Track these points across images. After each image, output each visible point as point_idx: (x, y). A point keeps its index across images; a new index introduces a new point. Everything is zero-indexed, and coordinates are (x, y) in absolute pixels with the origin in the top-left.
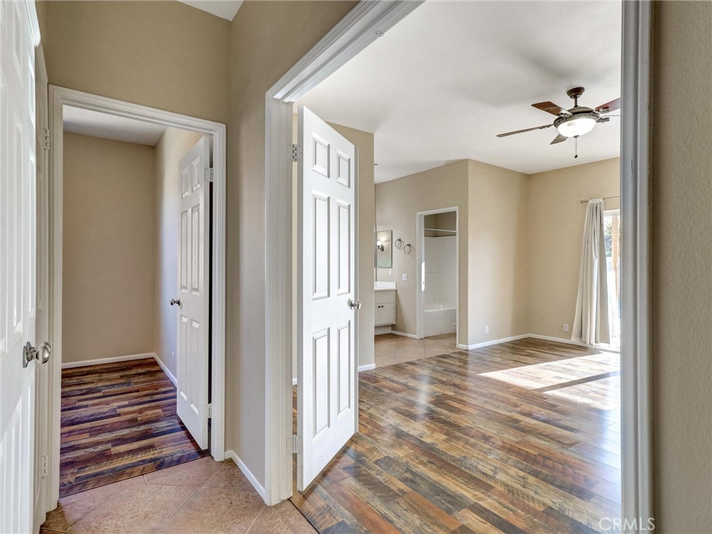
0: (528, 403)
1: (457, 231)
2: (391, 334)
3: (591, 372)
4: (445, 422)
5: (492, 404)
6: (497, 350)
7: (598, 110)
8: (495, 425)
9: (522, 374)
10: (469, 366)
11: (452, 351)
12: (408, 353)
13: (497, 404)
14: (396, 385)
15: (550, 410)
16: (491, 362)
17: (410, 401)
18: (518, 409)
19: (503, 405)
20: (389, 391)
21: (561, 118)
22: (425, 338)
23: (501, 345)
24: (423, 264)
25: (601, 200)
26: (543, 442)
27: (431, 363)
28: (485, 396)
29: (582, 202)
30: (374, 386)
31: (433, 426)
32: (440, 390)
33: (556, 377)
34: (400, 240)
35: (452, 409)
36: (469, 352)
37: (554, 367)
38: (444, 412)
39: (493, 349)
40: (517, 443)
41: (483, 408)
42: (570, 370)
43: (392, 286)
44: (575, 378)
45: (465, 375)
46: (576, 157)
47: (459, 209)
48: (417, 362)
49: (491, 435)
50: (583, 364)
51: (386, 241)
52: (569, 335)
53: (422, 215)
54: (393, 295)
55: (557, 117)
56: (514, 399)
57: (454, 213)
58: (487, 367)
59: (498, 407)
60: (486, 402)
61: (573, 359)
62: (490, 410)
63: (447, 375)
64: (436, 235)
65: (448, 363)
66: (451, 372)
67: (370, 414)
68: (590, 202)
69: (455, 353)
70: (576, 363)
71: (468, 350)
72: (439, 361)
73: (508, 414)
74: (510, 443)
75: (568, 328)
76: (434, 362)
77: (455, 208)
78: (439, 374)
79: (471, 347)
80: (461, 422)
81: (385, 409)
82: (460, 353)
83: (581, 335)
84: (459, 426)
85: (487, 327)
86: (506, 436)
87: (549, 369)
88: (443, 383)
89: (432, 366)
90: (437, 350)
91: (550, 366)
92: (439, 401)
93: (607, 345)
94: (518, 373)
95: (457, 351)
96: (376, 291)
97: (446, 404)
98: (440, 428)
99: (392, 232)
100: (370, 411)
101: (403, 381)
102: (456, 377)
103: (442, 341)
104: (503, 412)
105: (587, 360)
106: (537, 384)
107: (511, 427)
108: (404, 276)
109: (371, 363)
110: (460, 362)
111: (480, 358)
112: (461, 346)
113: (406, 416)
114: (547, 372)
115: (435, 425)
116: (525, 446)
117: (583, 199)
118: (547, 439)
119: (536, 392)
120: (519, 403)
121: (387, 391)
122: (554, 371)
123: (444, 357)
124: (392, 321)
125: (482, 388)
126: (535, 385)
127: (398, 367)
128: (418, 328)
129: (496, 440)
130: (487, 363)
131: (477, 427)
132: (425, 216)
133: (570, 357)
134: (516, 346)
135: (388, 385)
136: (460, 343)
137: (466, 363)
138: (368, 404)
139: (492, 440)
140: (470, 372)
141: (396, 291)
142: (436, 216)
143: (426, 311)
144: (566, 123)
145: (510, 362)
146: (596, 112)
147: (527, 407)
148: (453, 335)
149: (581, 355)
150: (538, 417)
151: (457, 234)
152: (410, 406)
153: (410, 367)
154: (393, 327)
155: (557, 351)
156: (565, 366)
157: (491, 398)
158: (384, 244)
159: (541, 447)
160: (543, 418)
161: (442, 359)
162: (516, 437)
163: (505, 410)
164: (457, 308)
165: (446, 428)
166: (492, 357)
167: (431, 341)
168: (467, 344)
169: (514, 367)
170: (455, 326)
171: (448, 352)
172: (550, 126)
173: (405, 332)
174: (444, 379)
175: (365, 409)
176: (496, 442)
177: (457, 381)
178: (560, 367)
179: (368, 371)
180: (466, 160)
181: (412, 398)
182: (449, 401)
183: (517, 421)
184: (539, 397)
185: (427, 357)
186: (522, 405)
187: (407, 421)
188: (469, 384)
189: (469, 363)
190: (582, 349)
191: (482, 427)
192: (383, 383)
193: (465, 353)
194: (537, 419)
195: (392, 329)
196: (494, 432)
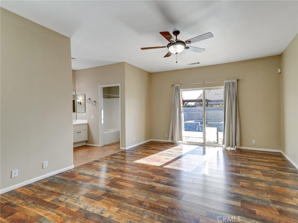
0: (158, 175)
1: (120, 96)
2: (85, 145)
3: (179, 154)
4: (117, 197)
5: (141, 179)
6: (139, 148)
7: (186, 42)
8: (144, 192)
9: (152, 159)
10: (126, 159)
11: (118, 151)
12: (95, 155)
13: (143, 178)
14: (86, 177)
15: (168, 177)
16: (137, 155)
17: (95, 187)
18: (154, 180)
19: (146, 178)
20: (82, 182)
21: (171, 43)
22: (104, 146)
23: (141, 145)
24: (102, 111)
25: (179, 85)
26: (169, 198)
27: (107, 160)
28: (137, 174)
29: (172, 85)
30: (72, 181)
31: (109, 202)
32: (112, 176)
33: (166, 159)
34: (90, 99)
35: (120, 187)
36: (126, 151)
37: (164, 153)
38: (116, 190)
39: (137, 148)
40: (157, 202)
41: (137, 182)
42: (170, 154)
43: (86, 122)
44: (173, 158)
45: (125, 164)
46: (177, 62)
47: (121, 85)
48: (100, 160)
49: (143, 200)
50: (175, 151)
51: (82, 100)
52: (168, 138)
53: (102, 87)
54: (86, 126)
55: (169, 42)
56: (150, 174)
57: (118, 87)
58: (135, 158)
59: (144, 180)
60: (138, 178)
61: (171, 149)
62: (140, 183)
63: (116, 165)
64: (109, 97)
65: (117, 158)
66: (118, 163)
67: (67, 204)
68: (175, 85)
69: (119, 152)
70: (172, 151)
71: (125, 150)
72: (112, 158)
73: (150, 183)
74: (153, 203)
75: (167, 136)
76: (109, 159)
77: (119, 85)
78: (112, 166)
79: (127, 148)
80: (126, 195)
81: (78, 197)
82: (122, 152)
83: (172, 138)
84: (125, 198)
85: (134, 138)
86: (150, 198)
87: (163, 155)
88: (114, 170)
89: (108, 161)
90: (111, 152)
91: (163, 153)
92: (113, 183)
93: (181, 141)
94: (150, 159)
95: (121, 151)
96: (74, 125)
97: (116, 184)
98: (114, 202)
99: (85, 95)
100: (67, 201)
101: (91, 173)
102: (121, 166)
103: (113, 146)
104: (147, 183)
105: (176, 149)
106: (159, 163)
107: (152, 191)
108: (92, 117)
109: (71, 165)
110: (122, 157)
111: (132, 154)
112: (122, 148)
113: (92, 198)
114: (162, 156)
115: (111, 201)
116: (161, 203)
117: (173, 84)
118: (170, 195)
119: (160, 168)
120: (154, 176)
121: (80, 182)
122: (164, 155)
123: (114, 155)
124: (86, 139)
125: (135, 170)
126: (159, 164)
127: (89, 165)
128: (100, 140)
129: (146, 203)
130: (135, 155)
131: (135, 196)
132: (103, 88)
133: (169, 148)
134: (147, 146)
135: (81, 178)
136: (122, 147)
137: (125, 157)
138: (66, 195)
139: (144, 204)
140: (128, 162)
141: (88, 124)
142: (109, 88)
143: (104, 133)
144: (173, 46)
145: (146, 153)
146: (185, 43)
147: (157, 177)
148: (118, 143)
149: (172, 147)
150: (164, 183)
151: (120, 97)
152: (95, 191)
153: (96, 164)
154: (86, 142)
155: (163, 146)
156: (168, 153)
157: (140, 175)
158: (81, 101)
159: (169, 201)
160: (166, 182)
161: (113, 157)
162: (155, 198)
163: (147, 181)
164: (120, 130)
165: (117, 201)
166: (138, 152)
167: (107, 147)
168: (125, 147)
169: (148, 156)
170: (120, 138)
171: (116, 152)
172: (166, 47)
173: (93, 143)
174: (115, 168)
175: (63, 200)
176: (146, 204)
177: (122, 168)
178: (166, 153)
179: (69, 170)
180: (124, 63)
181: (96, 184)
182: (118, 182)
183: (154, 187)
184: (162, 171)
185: (105, 156)
186: (155, 177)
187: (92, 202)
188: (128, 169)
189: (127, 156)
190: (173, 144)
191: (138, 196)
192: (78, 177)
193: (124, 152)
194: (163, 183)
195: (86, 143)
196: (144, 197)
